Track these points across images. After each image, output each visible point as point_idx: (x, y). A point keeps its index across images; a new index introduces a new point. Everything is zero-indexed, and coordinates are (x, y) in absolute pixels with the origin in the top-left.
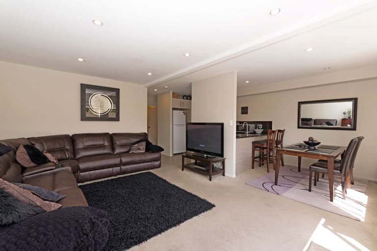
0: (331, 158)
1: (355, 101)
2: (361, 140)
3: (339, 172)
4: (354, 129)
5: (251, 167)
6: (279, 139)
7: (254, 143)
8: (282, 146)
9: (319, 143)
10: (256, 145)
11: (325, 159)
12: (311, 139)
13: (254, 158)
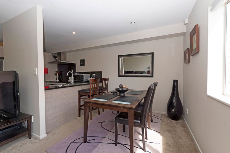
0: (131, 110)
1: (152, 55)
2: (156, 85)
3: (139, 122)
4: (152, 76)
5: (78, 115)
6: (105, 86)
7: (79, 92)
8: (107, 91)
9: (127, 90)
10: (82, 94)
11: (126, 111)
12: (121, 86)
13: (80, 106)
